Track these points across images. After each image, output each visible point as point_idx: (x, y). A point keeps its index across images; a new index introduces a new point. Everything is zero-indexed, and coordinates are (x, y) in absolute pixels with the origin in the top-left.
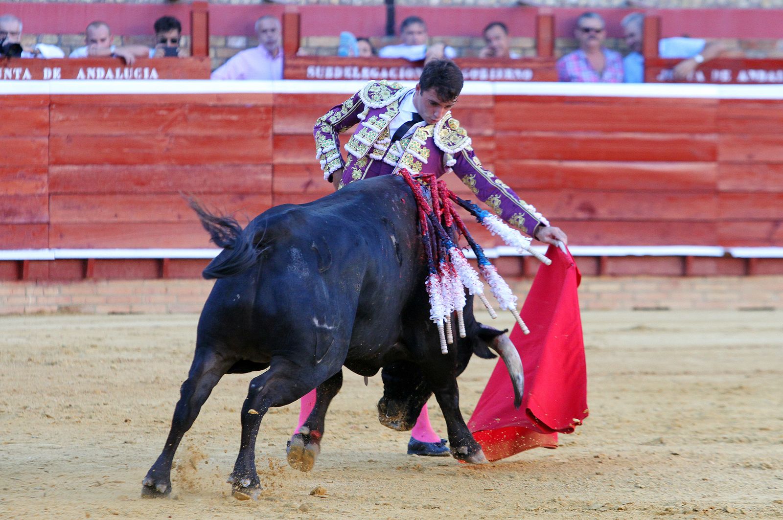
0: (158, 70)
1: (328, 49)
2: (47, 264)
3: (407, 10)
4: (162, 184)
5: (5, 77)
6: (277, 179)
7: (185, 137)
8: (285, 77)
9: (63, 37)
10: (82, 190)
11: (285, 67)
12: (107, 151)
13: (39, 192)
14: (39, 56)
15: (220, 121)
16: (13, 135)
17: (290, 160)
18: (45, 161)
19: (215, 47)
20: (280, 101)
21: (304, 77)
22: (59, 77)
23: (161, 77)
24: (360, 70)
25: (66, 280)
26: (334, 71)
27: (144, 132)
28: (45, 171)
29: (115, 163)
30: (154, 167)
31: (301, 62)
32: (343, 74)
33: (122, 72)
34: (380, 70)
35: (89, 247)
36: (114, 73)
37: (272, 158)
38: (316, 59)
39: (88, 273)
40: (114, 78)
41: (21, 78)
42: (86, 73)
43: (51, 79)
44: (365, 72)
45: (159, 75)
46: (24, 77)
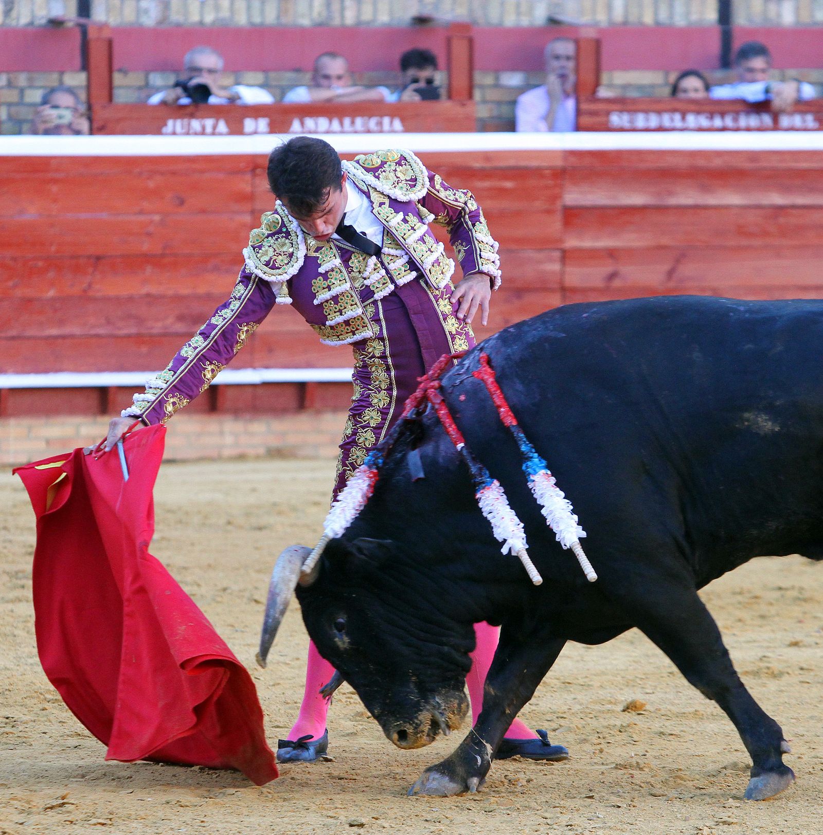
0: (403, 120)
1: (640, 88)
2: (250, 390)
3: (749, 33)
5: (191, 131)
6: (569, 269)
8: (578, 128)
9: (272, 75)
11: (578, 112)
14: (239, 102)
15: (490, 189)
16: (203, 211)
17: (587, 243)
19: (482, 87)
20: (573, 160)
21: (606, 128)
22: (264, 130)
23: (407, 129)
24: (683, 118)
25: (278, 411)
26: (647, 119)
31: (602, 107)
32: (661, 123)
33: (353, 123)
34: (712, 118)
35: (309, 365)
36: (342, 124)
37: (561, 241)
38: (624, 104)
39: (307, 403)
40: (342, 132)
41: (213, 134)
42: (302, 124)
43: (255, 133)
44: (691, 120)
45: (404, 126)
46: (217, 130)
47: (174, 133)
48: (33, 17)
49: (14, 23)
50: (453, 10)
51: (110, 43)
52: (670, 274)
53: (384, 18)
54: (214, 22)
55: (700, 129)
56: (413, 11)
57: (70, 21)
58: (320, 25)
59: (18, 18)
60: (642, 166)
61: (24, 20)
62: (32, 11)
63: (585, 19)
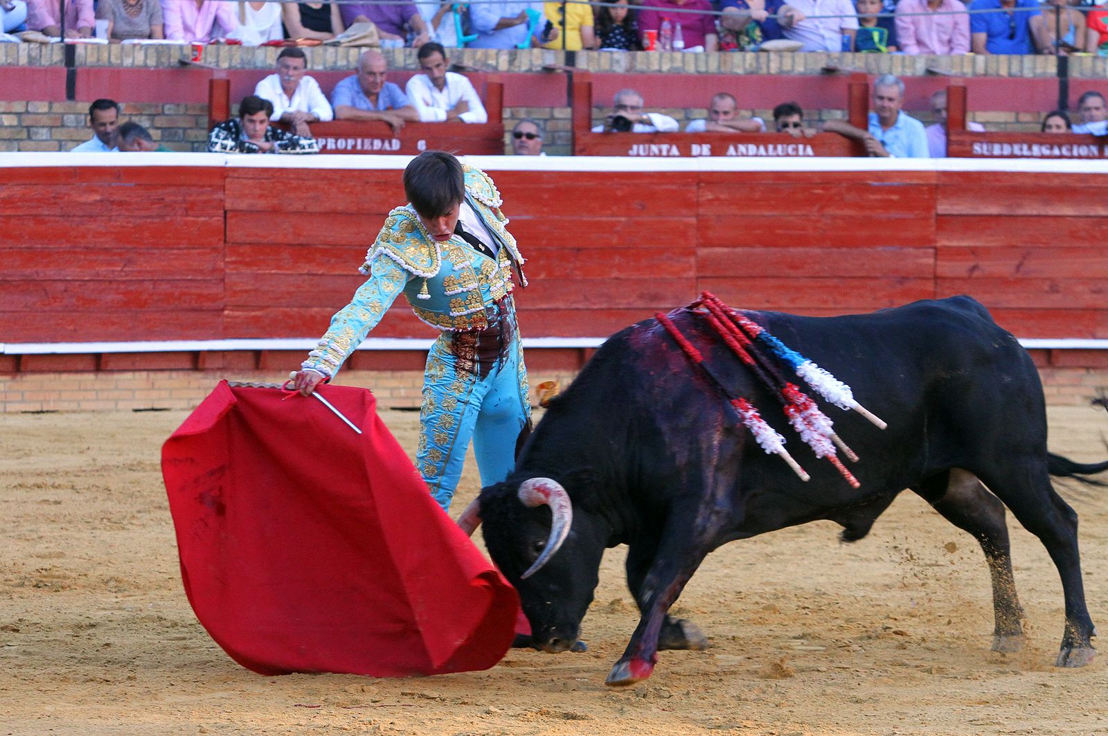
0: (813, 147)
3: (1083, 83)
4: (817, 267)
5: (651, 154)
6: (939, 263)
7: (842, 218)
8: (949, 154)
10: (731, 273)
11: (948, 143)
12: (758, 232)
13: (685, 275)
14: (687, 131)
15: (881, 201)
17: (954, 243)
18: (694, 242)
20: (945, 179)
21: (971, 155)
22: (709, 153)
23: (817, 154)
24: (1030, 148)
26: (1002, 149)
27: (798, 213)
28: (694, 253)
29: (766, 245)
30: (808, 249)
31: (967, 139)
32: (1012, 151)
33: (775, 148)
34: (1051, 148)
36: (766, 149)
37: (935, 241)
38: (988, 137)
40: (767, 155)
41: (668, 156)
42: (736, 149)
43: (701, 155)
44: (1036, 150)
45: (814, 152)
46: (671, 154)
47: (638, 155)
48: (532, 64)
49: (516, 70)
50: (853, 63)
51: (590, 85)
52: (1018, 268)
53: (800, 69)
54: (669, 71)
55: (1043, 157)
56: (823, 64)
57: (559, 68)
58: (752, 73)
59: (520, 67)
60: (997, 184)
61: (524, 68)
62: (531, 61)
63: (954, 71)
